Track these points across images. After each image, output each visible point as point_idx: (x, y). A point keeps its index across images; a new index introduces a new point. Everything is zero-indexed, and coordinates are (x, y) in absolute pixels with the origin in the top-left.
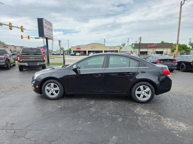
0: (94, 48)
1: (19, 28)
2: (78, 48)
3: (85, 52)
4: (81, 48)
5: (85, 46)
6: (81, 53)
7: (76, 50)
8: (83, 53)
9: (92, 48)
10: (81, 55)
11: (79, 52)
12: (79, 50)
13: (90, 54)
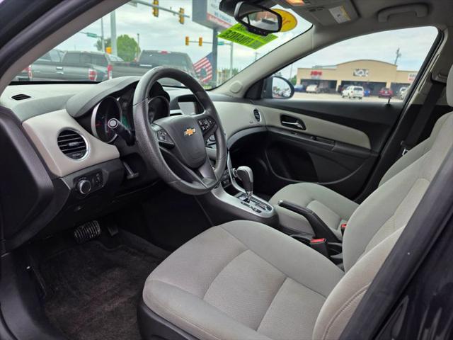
0: (361, 73)
1: (174, 13)
2: (315, 73)
3: (333, 83)
4: (322, 71)
5: (335, 68)
6: (321, 87)
7: (309, 77)
8: (327, 86)
9: (354, 75)
10: (322, 91)
11: (316, 84)
12: (317, 77)
13: (346, 88)
